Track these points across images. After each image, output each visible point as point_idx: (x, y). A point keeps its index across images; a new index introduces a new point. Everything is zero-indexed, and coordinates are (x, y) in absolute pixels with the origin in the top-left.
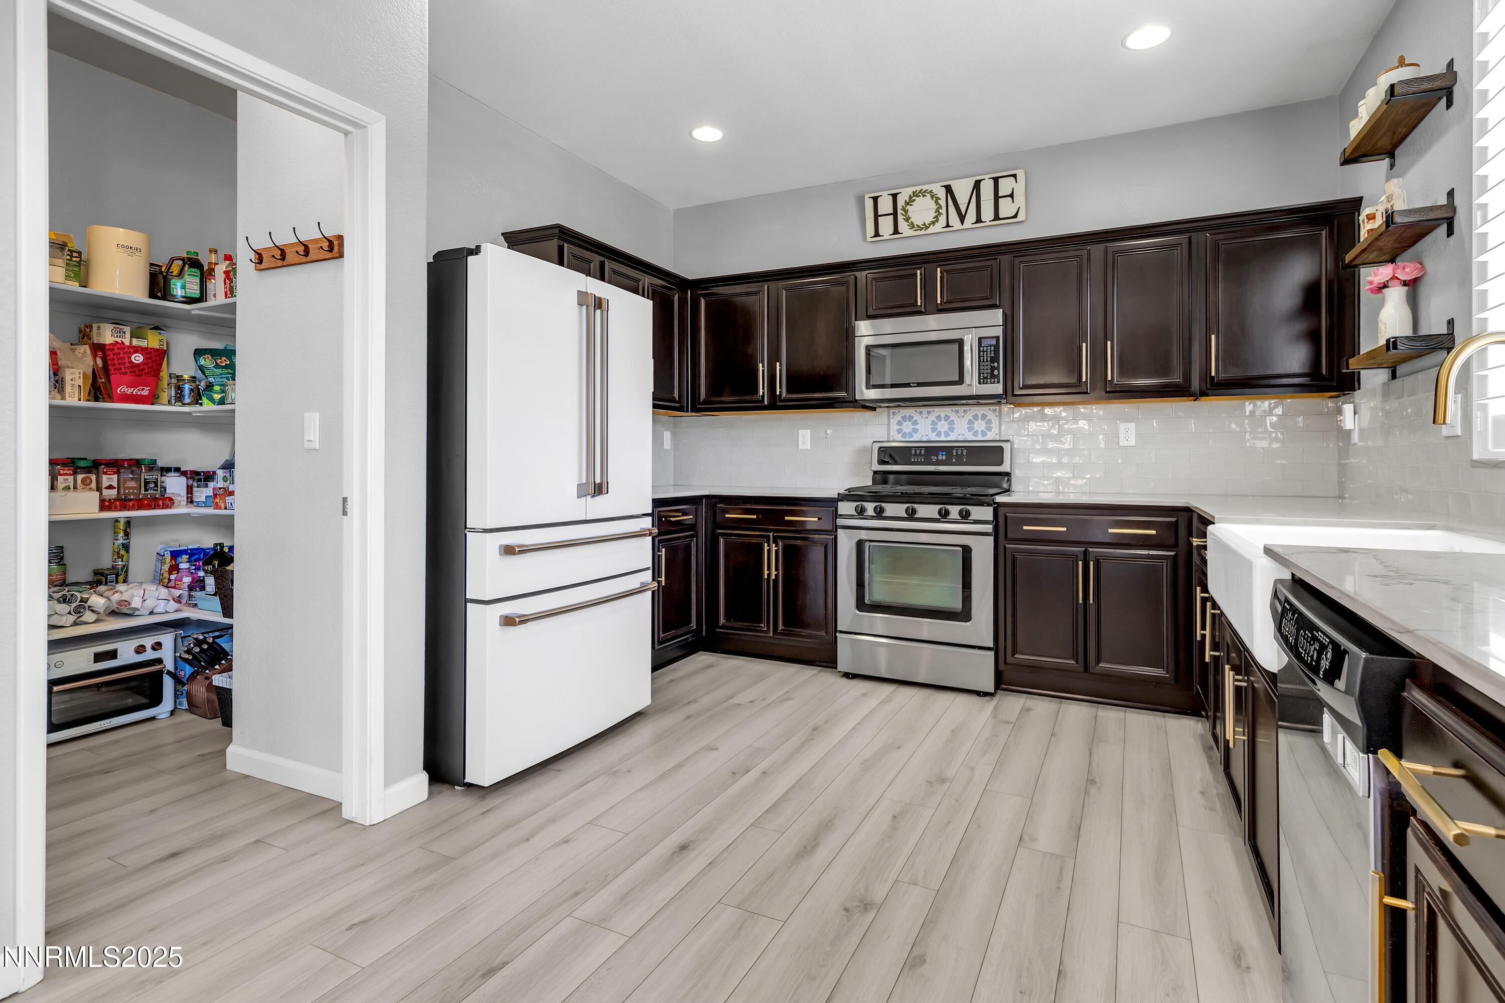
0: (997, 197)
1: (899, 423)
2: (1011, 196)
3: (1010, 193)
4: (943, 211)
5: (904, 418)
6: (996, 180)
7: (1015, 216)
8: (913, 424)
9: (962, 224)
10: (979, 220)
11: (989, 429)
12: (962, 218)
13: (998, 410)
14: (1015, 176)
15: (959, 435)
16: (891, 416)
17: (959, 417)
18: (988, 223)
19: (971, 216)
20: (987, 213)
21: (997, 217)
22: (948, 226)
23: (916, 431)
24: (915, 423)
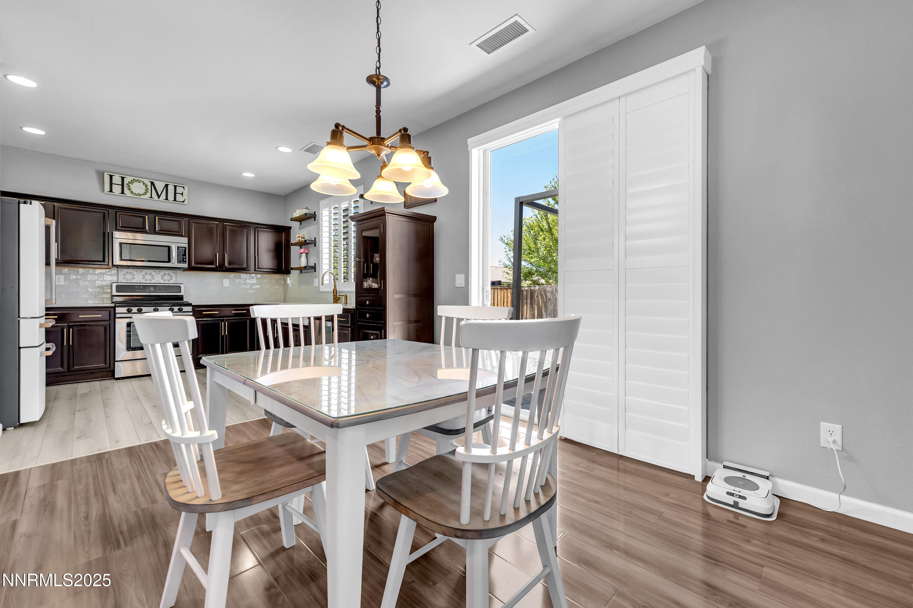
0: (175, 193)
1: (124, 275)
2: (182, 194)
3: (181, 193)
4: (150, 191)
5: (127, 273)
6: (175, 187)
7: (183, 202)
8: (132, 275)
9: (159, 199)
10: (167, 199)
11: (172, 279)
12: (159, 196)
13: (175, 272)
14: (184, 187)
15: (157, 281)
16: (119, 272)
17: (157, 274)
18: (171, 201)
19: (163, 196)
20: (171, 197)
21: (175, 200)
22: (151, 197)
23: (134, 278)
24: (134, 275)
